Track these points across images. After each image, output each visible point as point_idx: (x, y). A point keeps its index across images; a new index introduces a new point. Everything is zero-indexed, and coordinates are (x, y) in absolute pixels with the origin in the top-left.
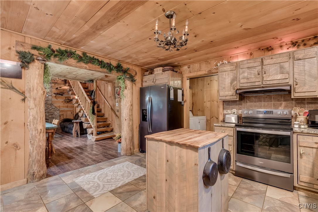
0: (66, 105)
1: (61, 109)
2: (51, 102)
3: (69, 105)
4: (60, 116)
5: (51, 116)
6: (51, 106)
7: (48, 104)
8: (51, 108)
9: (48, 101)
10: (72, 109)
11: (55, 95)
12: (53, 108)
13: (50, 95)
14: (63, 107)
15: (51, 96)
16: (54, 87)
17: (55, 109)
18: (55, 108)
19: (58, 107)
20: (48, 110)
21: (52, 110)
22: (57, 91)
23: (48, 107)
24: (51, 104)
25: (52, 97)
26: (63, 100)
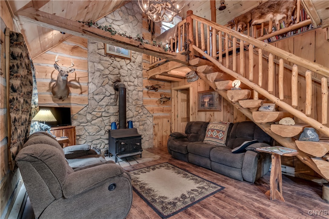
0: (162, 107)
1: (155, 115)
2: (142, 103)
3: (166, 107)
4: (154, 127)
5: (142, 126)
6: (142, 109)
7: (138, 107)
8: (142, 114)
9: (138, 100)
10: (168, 114)
11: (146, 90)
12: (144, 112)
13: (140, 89)
14: (158, 110)
15: (142, 91)
16: (145, 75)
17: (148, 115)
18: (147, 113)
19: (151, 110)
20: (138, 117)
21: (144, 116)
22: (149, 83)
23: (138, 111)
24: (143, 106)
25: (143, 94)
26: (157, 99)
